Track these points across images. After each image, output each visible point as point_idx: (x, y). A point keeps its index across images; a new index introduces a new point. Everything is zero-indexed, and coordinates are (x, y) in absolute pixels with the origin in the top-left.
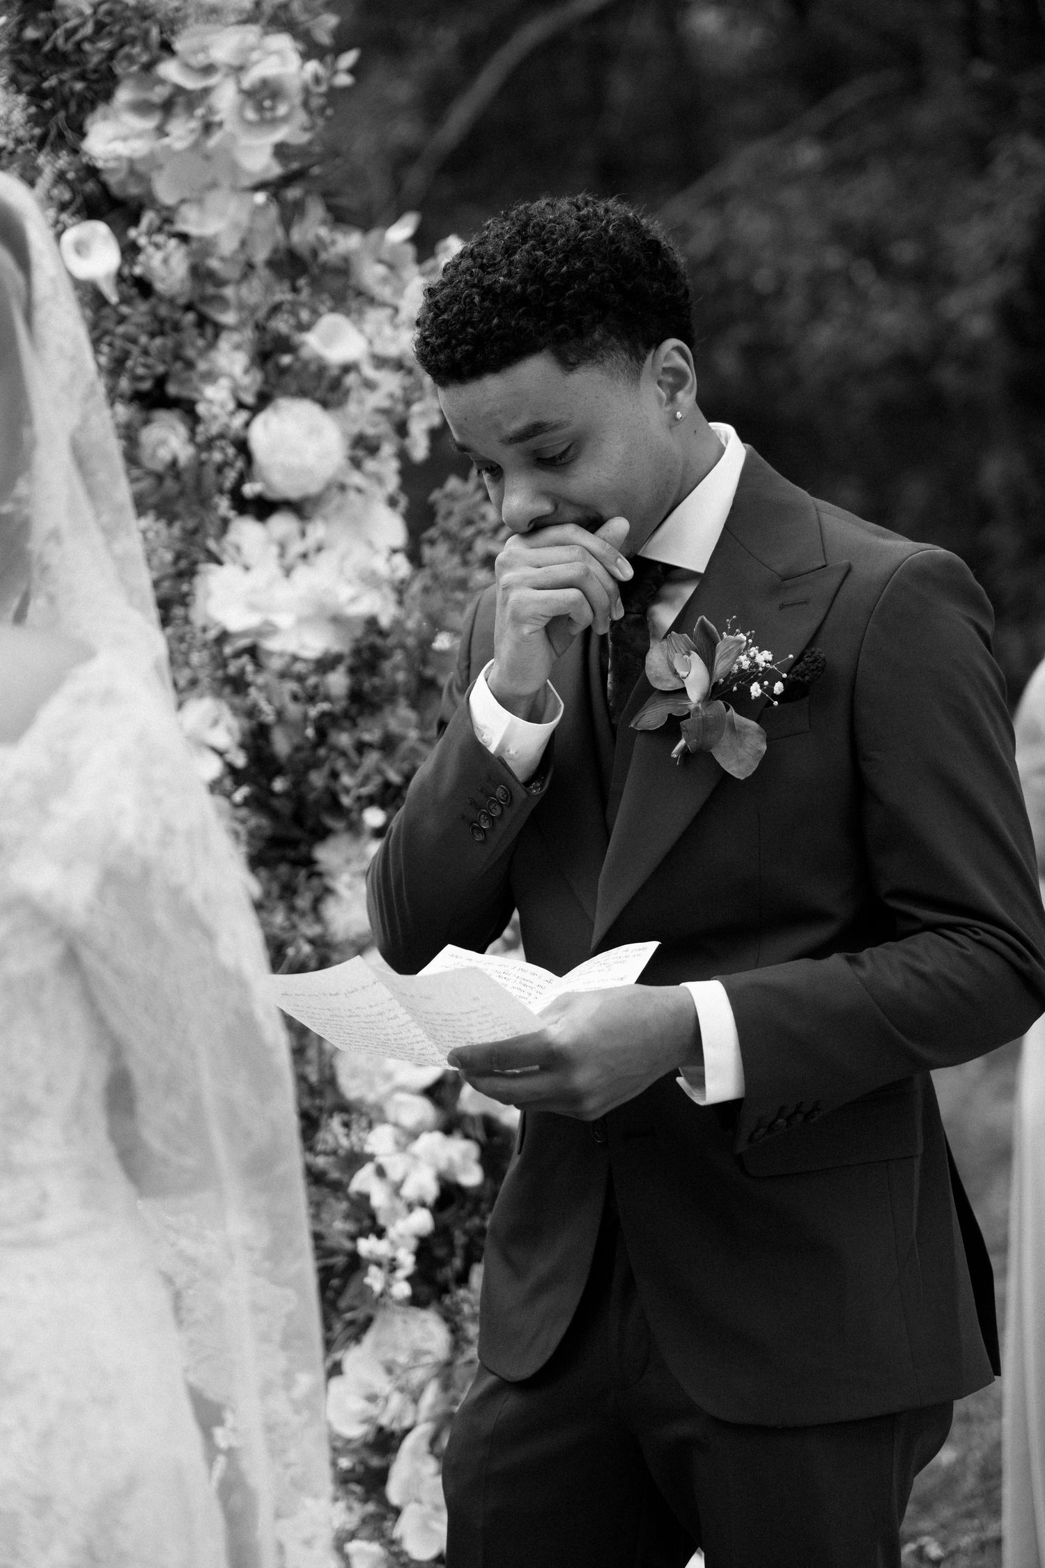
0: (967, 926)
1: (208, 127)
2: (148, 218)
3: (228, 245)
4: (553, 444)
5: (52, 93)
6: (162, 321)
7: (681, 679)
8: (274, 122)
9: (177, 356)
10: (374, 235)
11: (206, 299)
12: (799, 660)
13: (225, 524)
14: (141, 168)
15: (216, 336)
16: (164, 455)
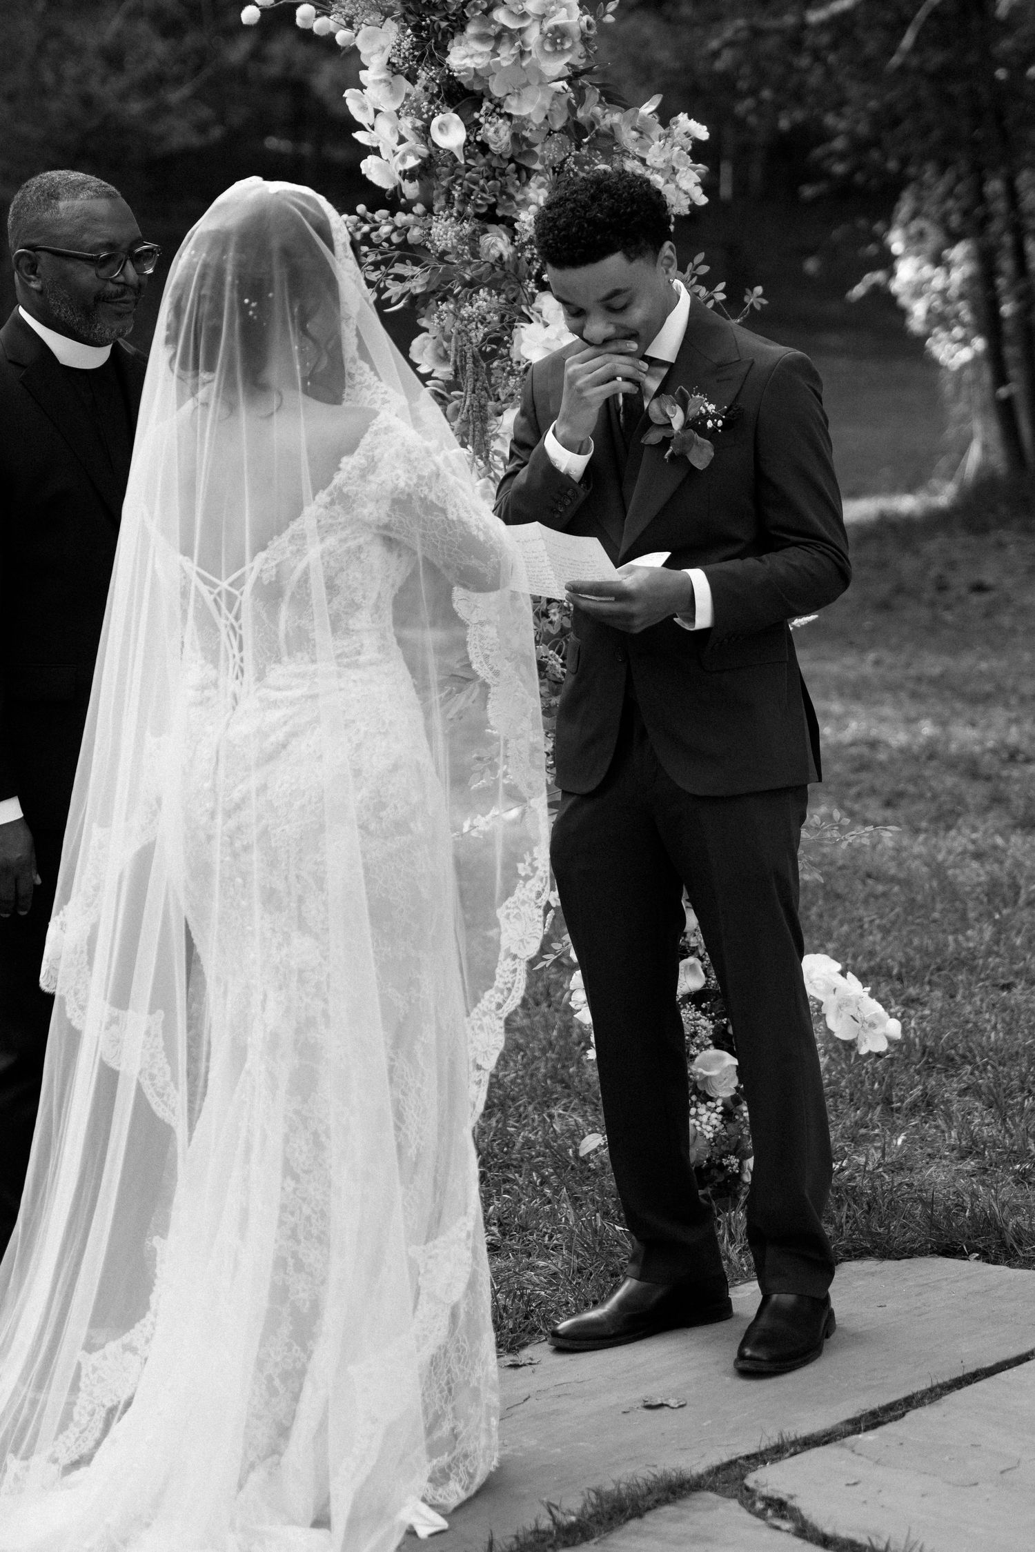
0: (814, 544)
1: (522, 54)
2: (486, 104)
3: (538, 119)
4: (619, 302)
5: (426, 28)
6: (494, 169)
7: (669, 418)
8: (563, 52)
9: (503, 192)
10: (631, 112)
11: (522, 155)
12: (730, 408)
13: (533, 296)
14: (481, 74)
15: (529, 178)
16: (495, 252)
